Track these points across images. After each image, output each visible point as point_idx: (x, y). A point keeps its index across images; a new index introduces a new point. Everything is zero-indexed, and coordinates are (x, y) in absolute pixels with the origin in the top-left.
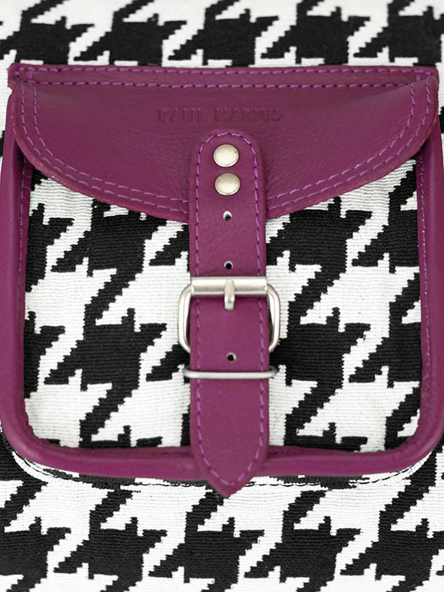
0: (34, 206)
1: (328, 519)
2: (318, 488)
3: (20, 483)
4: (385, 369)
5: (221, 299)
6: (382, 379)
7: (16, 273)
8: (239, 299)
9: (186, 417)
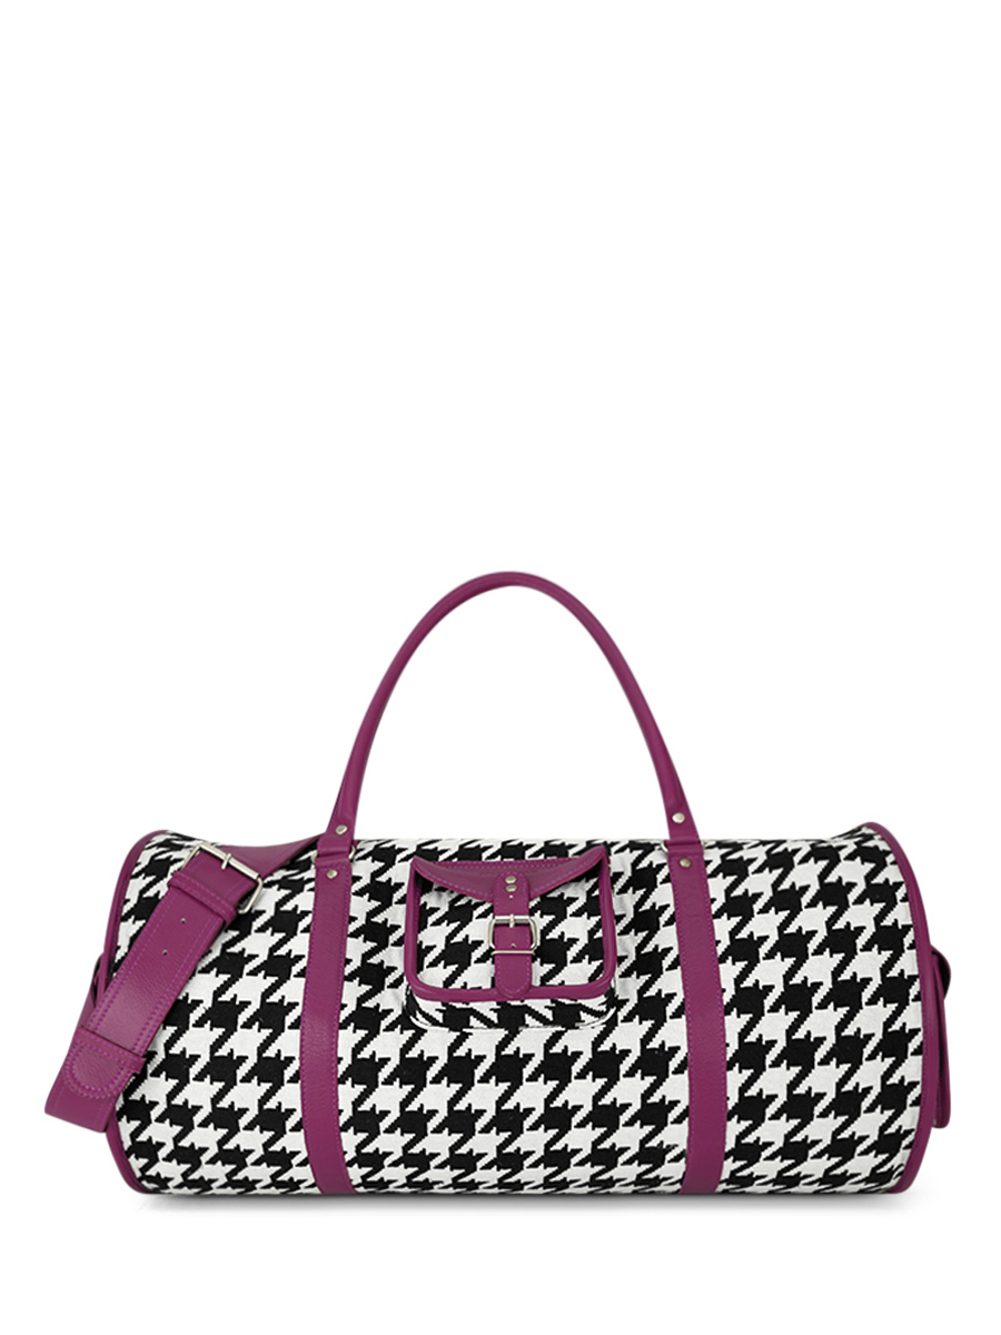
0: (422, 902)
1: (566, 1047)
2: (560, 1028)
3: (413, 1031)
4: (587, 957)
5: (508, 925)
6: (585, 961)
7: (414, 925)
8: (516, 925)
9: (493, 979)
